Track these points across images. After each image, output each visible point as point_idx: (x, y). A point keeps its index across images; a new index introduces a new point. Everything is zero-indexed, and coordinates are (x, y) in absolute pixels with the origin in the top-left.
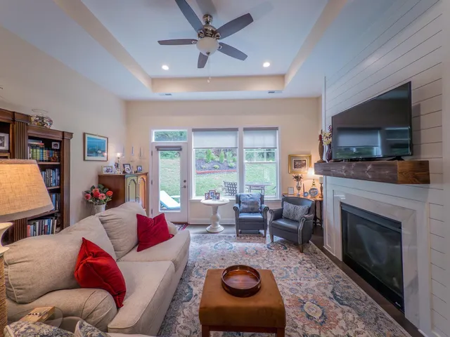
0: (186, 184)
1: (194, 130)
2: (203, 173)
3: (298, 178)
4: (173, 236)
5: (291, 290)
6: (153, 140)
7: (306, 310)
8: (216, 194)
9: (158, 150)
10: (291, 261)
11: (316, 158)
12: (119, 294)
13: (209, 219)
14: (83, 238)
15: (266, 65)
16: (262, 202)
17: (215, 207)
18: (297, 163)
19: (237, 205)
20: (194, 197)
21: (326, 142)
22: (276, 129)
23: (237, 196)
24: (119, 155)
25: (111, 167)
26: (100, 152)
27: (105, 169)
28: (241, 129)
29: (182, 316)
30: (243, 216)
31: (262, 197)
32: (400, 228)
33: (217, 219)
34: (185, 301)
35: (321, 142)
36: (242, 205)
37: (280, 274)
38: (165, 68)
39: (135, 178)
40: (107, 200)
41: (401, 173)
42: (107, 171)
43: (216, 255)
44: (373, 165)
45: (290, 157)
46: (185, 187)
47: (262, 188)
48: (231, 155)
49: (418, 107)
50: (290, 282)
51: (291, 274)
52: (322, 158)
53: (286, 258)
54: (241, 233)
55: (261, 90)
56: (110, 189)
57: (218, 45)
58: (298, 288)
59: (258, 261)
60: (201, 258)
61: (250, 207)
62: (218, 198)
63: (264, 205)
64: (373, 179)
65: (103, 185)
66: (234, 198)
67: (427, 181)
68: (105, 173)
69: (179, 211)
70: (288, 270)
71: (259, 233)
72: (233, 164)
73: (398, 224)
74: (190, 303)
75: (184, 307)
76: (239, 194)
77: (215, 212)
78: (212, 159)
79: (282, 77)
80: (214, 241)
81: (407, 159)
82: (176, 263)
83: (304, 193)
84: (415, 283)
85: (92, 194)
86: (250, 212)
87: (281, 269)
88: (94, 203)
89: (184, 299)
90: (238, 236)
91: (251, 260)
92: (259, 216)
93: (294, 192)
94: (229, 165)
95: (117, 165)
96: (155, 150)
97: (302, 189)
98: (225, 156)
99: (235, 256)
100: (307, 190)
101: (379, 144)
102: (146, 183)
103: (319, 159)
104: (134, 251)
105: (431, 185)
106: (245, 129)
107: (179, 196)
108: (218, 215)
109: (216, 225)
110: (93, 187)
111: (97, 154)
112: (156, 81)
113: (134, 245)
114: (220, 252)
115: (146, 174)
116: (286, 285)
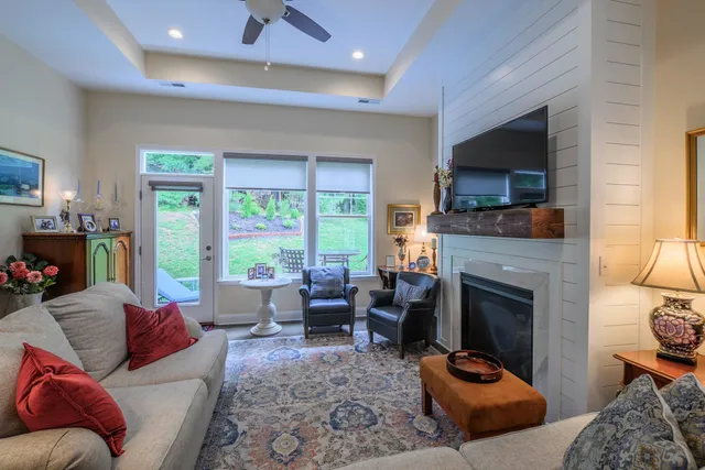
0: (210, 253)
1: (227, 156)
2: (239, 237)
3: (401, 242)
4: (197, 340)
5: (394, 404)
6: (144, 170)
7: (416, 425)
8: (268, 269)
9: (153, 189)
10: (392, 365)
11: (428, 208)
12: (114, 434)
13: (255, 315)
14: (25, 345)
15: (358, 55)
16: (347, 281)
17: (267, 293)
18: (400, 218)
19: (306, 287)
20: (226, 276)
21: (444, 184)
22: (369, 162)
23: (304, 272)
24: (69, 195)
25: (54, 219)
26: (26, 187)
27: (38, 222)
28: (312, 159)
29: (223, 466)
30: (316, 304)
31: (346, 272)
32: (532, 299)
33: (271, 313)
34: (225, 445)
35: (438, 185)
36: (313, 286)
37: (378, 384)
38: (176, 34)
39: (106, 241)
40: (46, 285)
41: (536, 224)
42: (45, 226)
43: (272, 370)
44: (505, 215)
45: (391, 208)
46: (208, 259)
47: (344, 258)
48: (288, 206)
49: (555, 139)
50: (392, 393)
51: (394, 382)
52: (437, 208)
53: (384, 362)
54: (311, 332)
55: (347, 96)
56: (52, 262)
57: (285, 10)
58: (403, 400)
59: (342, 371)
60: (246, 376)
61: (328, 288)
62: (272, 277)
63: (351, 285)
64: (505, 235)
65: (35, 254)
66: (299, 276)
67: (561, 235)
68: (37, 231)
69: (197, 303)
70: (388, 378)
71: (341, 330)
72: (291, 222)
73: (529, 295)
74: (234, 445)
75: (225, 454)
76: (308, 269)
77: (266, 301)
78: (253, 214)
79: (380, 79)
80: (266, 349)
81: (542, 207)
82: (208, 382)
83: (410, 264)
84: (545, 367)
85: (9, 272)
86: (328, 298)
87: (379, 377)
88: (18, 290)
89: (223, 441)
90: (307, 337)
91: (332, 370)
92: (343, 303)
93: (395, 264)
94: (285, 223)
95: (65, 216)
96: (146, 189)
97: (407, 257)
98: (277, 208)
99: (306, 367)
100: (414, 259)
101: (508, 194)
102: (130, 252)
103: (434, 210)
104: (123, 370)
105: (566, 240)
106: (320, 160)
107: (198, 278)
108: (272, 305)
109: (269, 322)
110: (12, 259)
111: (19, 191)
112: (153, 57)
113: (120, 360)
114: (279, 365)
115: (129, 235)
116: (387, 398)
